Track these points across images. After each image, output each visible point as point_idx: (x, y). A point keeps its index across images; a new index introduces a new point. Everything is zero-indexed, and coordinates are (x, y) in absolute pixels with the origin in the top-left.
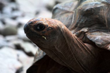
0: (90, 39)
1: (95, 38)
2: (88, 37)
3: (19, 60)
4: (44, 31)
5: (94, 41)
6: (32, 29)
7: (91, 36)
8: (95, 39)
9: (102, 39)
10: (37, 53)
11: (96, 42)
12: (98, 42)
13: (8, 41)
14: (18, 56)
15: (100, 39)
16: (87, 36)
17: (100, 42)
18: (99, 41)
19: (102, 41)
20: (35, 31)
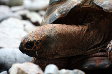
0: (97, 5)
1: (102, 3)
2: (95, 3)
4: (34, 46)
5: (101, 7)
6: (25, 48)
7: (98, 2)
8: (103, 4)
9: (109, 4)
11: (104, 7)
12: (106, 7)
13: (14, 12)
14: (24, 25)
15: (107, 3)
16: (94, 1)
17: (108, 7)
18: (107, 6)
19: (110, 6)
20: (28, 49)
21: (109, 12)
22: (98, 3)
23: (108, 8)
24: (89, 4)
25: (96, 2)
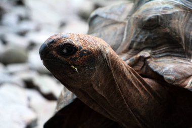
0: (155, 70)
1: (163, 68)
2: (151, 67)
3: (30, 107)
5: (161, 74)
6: (54, 52)
7: (155, 65)
8: (164, 70)
9: (175, 71)
10: (61, 94)
11: (165, 75)
12: (169, 75)
13: (11, 74)
14: (29, 99)
15: (171, 69)
17: (173, 75)
18: (170, 73)
21: (174, 84)
22: (155, 68)
23: (172, 77)
24: (142, 69)
25: (154, 65)
